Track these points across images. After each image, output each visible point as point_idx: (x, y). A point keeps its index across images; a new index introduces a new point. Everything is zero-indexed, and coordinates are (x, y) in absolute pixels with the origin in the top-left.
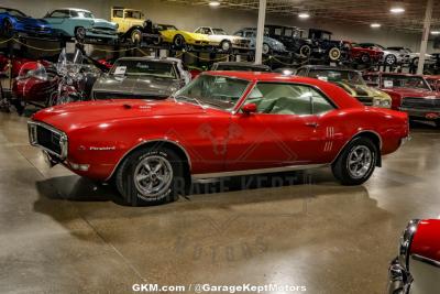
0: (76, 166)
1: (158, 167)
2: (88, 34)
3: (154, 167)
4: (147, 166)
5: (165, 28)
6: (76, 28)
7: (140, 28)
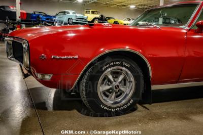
0: (40, 76)
1: (121, 78)
2: (74, 21)
3: (117, 77)
4: (110, 77)
5: (109, 18)
6: (69, 19)
7: (98, 18)
